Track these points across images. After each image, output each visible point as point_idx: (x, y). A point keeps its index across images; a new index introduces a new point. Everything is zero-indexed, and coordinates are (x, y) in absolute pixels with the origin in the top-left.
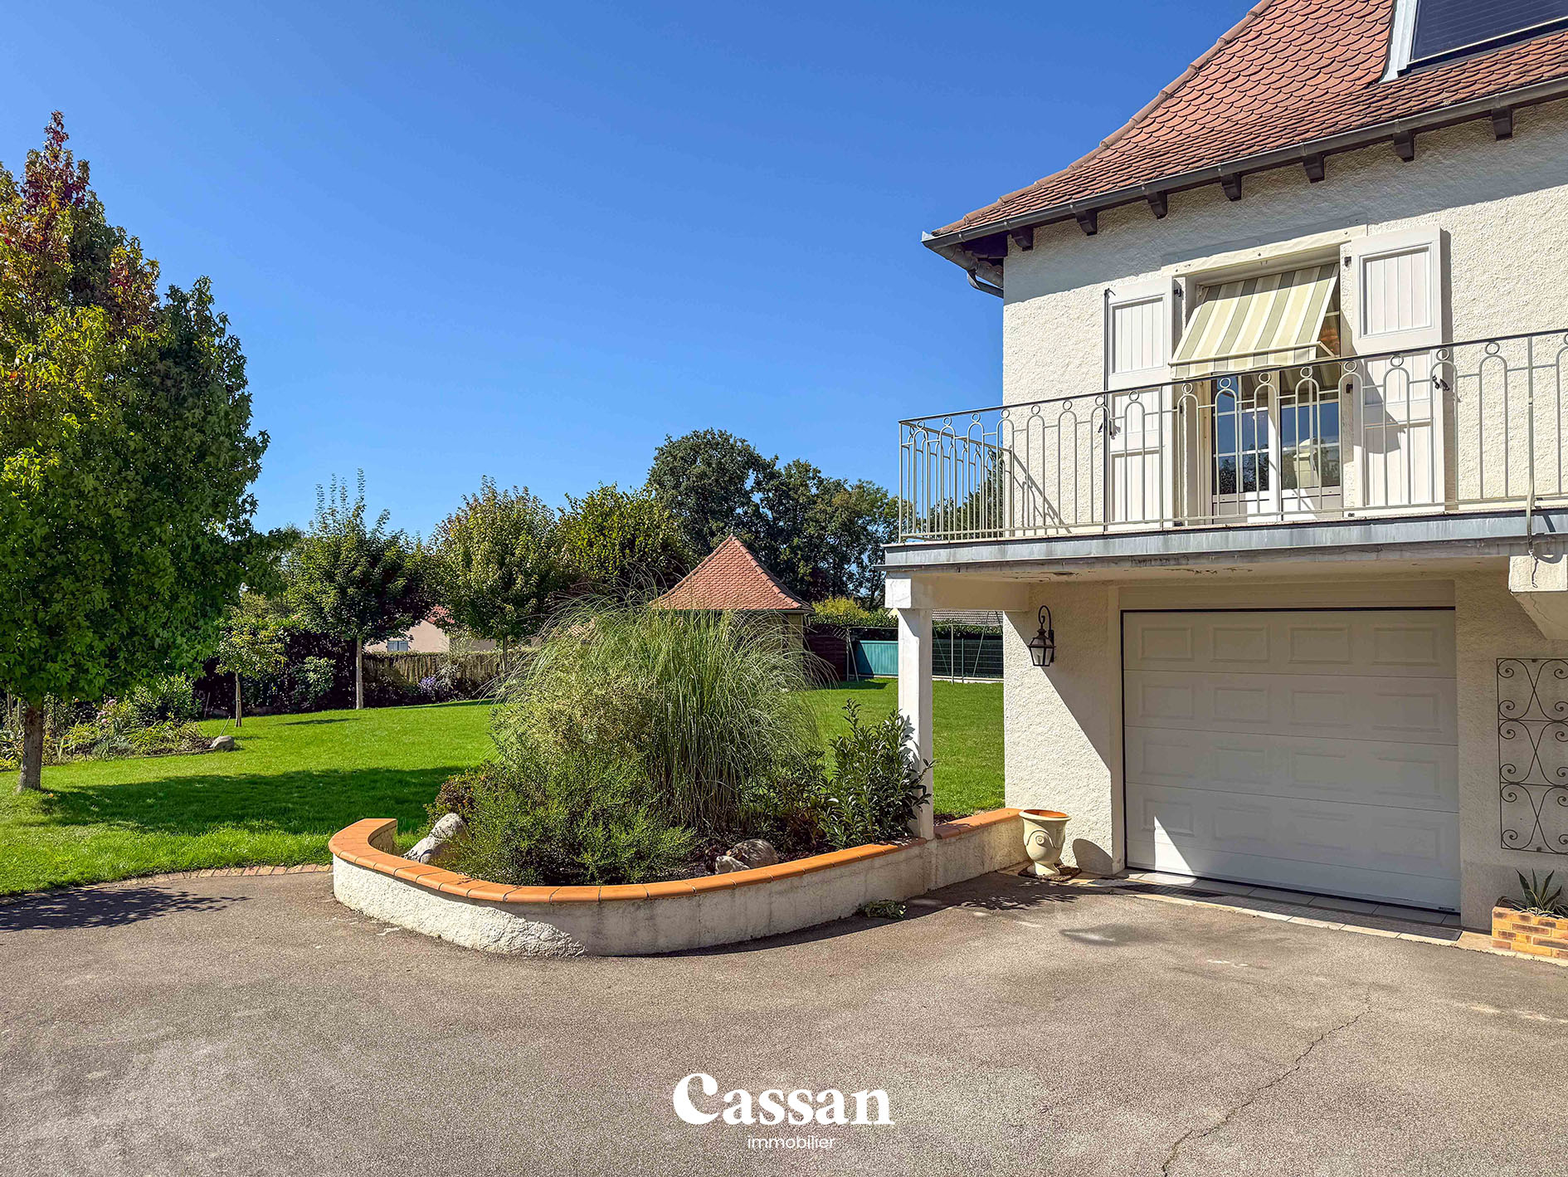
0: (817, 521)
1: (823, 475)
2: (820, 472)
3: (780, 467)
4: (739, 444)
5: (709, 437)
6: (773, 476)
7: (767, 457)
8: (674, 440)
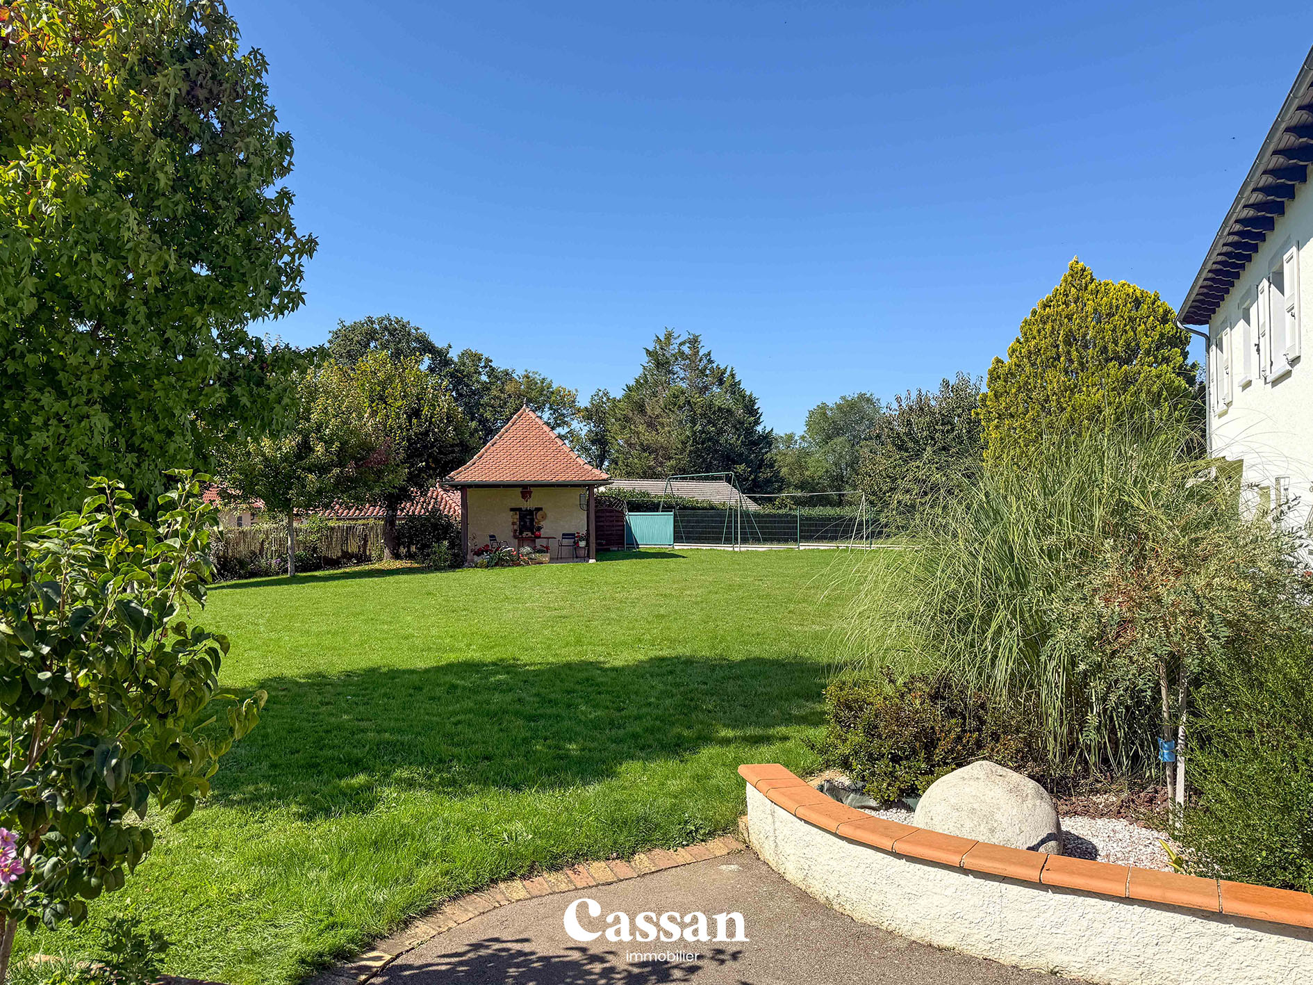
0: (492, 406)
1: (493, 364)
2: (491, 361)
3: (454, 355)
4: (413, 331)
5: (386, 322)
6: (447, 362)
7: (439, 344)
8: (347, 324)
